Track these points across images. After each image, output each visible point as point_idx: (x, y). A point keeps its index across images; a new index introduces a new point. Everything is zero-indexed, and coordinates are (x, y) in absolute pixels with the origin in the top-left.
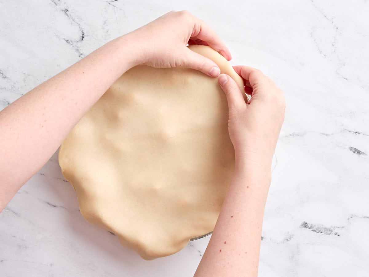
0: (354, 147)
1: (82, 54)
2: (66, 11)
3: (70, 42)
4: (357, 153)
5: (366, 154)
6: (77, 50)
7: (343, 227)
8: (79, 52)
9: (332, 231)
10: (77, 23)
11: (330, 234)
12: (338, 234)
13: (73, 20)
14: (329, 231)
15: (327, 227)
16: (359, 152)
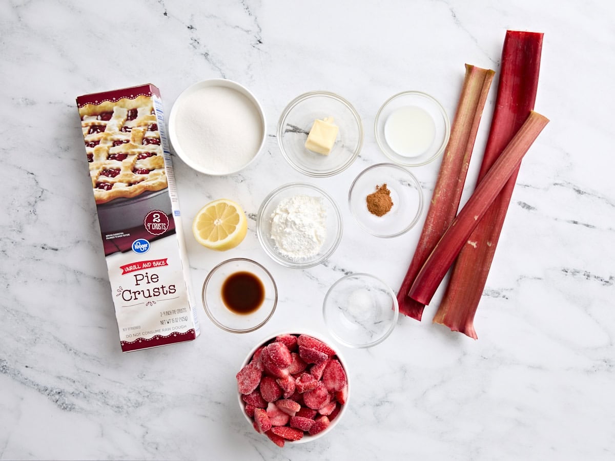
0: (523, 201)
2: (206, 55)
4: (527, 208)
5: (536, 209)
7: (512, 289)
9: (499, 294)
10: (219, 68)
11: (497, 297)
12: (506, 297)
13: (214, 64)
14: (497, 293)
15: (494, 289)
16: (529, 207)
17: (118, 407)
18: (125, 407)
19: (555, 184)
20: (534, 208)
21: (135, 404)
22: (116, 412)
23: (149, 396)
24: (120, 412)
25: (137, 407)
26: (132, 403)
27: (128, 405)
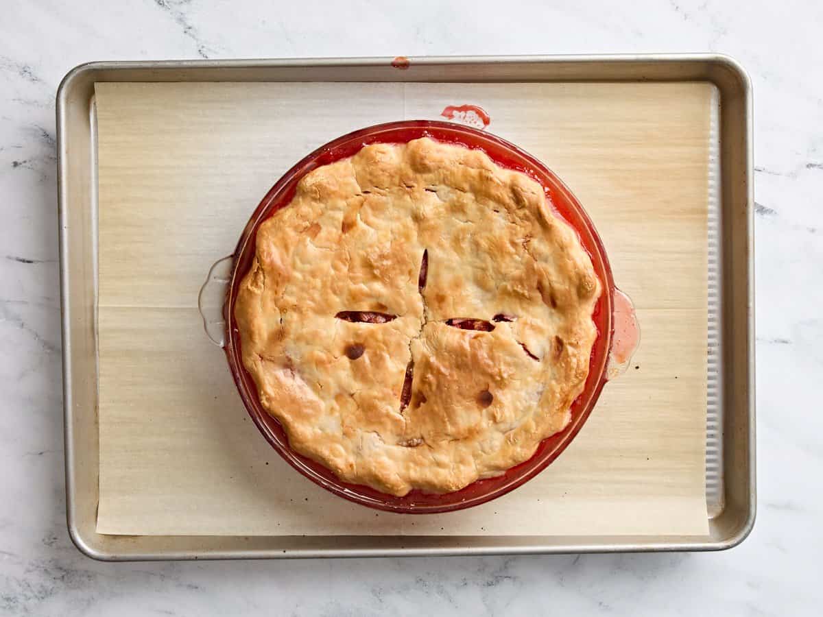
1: (190, 28)
3: (166, 4)
5: (776, 213)
6: (181, 20)
8: (185, 24)
17: (8, 599)
18: (21, 599)
19: (810, 166)
20: (772, 211)
21: (40, 592)
22: (4, 608)
23: (65, 577)
24: (11, 608)
25: (43, 598)
26: (32, 591)
27: (25, 595)
